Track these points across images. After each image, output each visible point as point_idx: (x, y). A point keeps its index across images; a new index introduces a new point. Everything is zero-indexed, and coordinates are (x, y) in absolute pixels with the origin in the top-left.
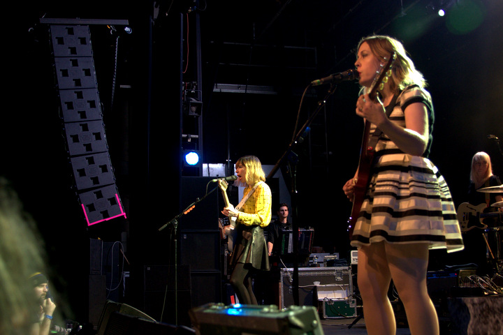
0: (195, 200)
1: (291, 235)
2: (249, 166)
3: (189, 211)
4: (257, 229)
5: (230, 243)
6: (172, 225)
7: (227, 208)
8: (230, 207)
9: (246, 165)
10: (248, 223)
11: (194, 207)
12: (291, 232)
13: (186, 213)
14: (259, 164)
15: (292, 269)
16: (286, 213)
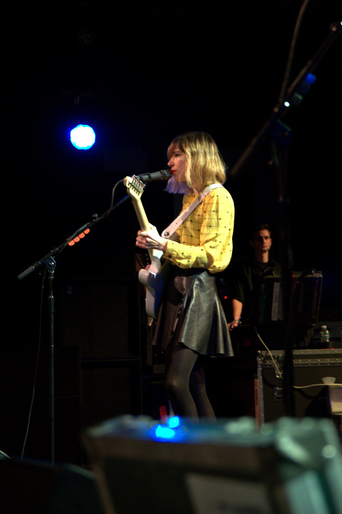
0: (90, 219)
1: (277, 288)
2: (193, 154)
3: (77, 239)
4: (203, 276)
5: (150, 300)
6: (44, 268)
7: (144, 233)
8: (150, 231)
9: (188, 151)
10: (184, 262)
11: (87, 231)
12: (277, 280)
13: (71, 243)
14: (214, 148)
15: (280, 353)
16: (268, 243)
